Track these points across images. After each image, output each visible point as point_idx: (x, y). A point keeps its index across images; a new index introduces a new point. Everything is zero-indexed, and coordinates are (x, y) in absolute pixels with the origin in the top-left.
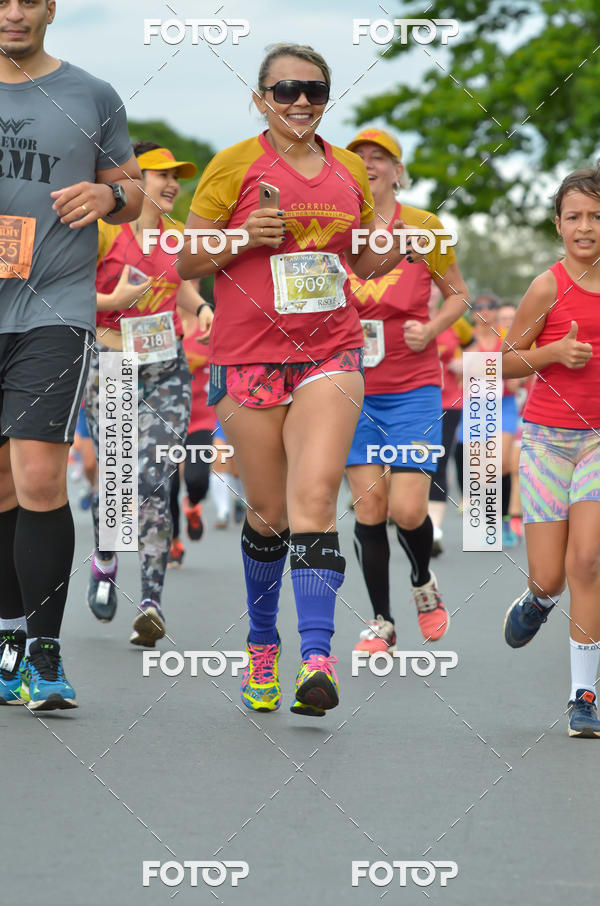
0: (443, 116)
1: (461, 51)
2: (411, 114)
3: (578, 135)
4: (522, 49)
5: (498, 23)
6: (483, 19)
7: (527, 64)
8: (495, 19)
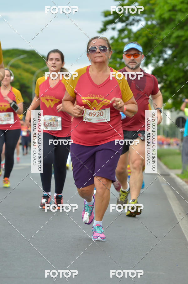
1: (121, 31)
3: (154, 56)
4: (139, 31)
5: (132, 23)
6: (127, 22)
7: (140, 35)
8: (131, 22)
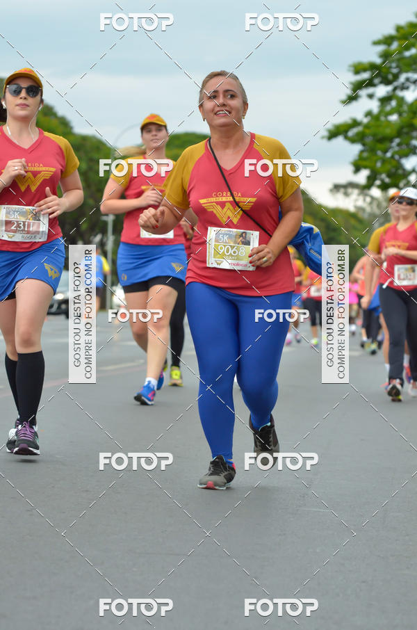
0: (374, 135)
1: (385, 101)
2: (357, 134)
